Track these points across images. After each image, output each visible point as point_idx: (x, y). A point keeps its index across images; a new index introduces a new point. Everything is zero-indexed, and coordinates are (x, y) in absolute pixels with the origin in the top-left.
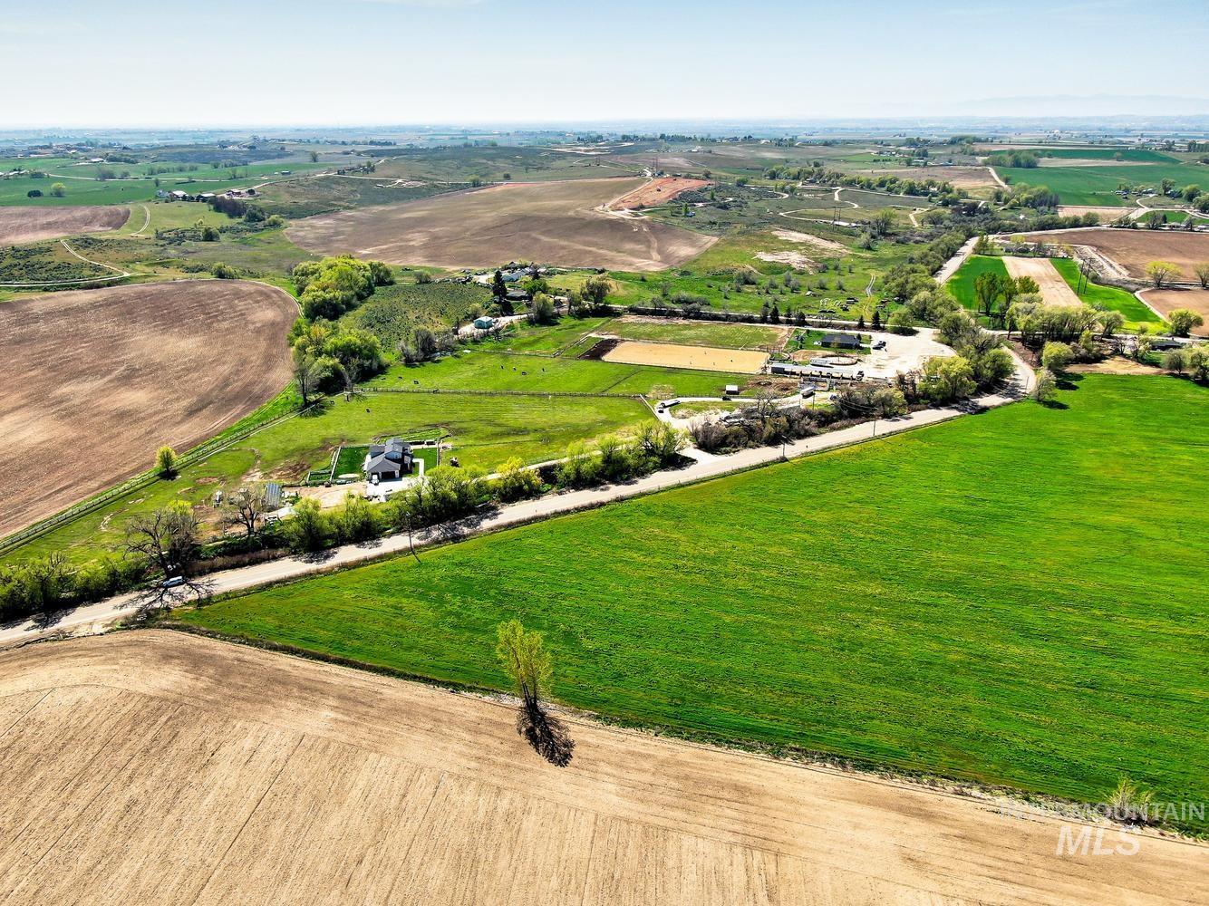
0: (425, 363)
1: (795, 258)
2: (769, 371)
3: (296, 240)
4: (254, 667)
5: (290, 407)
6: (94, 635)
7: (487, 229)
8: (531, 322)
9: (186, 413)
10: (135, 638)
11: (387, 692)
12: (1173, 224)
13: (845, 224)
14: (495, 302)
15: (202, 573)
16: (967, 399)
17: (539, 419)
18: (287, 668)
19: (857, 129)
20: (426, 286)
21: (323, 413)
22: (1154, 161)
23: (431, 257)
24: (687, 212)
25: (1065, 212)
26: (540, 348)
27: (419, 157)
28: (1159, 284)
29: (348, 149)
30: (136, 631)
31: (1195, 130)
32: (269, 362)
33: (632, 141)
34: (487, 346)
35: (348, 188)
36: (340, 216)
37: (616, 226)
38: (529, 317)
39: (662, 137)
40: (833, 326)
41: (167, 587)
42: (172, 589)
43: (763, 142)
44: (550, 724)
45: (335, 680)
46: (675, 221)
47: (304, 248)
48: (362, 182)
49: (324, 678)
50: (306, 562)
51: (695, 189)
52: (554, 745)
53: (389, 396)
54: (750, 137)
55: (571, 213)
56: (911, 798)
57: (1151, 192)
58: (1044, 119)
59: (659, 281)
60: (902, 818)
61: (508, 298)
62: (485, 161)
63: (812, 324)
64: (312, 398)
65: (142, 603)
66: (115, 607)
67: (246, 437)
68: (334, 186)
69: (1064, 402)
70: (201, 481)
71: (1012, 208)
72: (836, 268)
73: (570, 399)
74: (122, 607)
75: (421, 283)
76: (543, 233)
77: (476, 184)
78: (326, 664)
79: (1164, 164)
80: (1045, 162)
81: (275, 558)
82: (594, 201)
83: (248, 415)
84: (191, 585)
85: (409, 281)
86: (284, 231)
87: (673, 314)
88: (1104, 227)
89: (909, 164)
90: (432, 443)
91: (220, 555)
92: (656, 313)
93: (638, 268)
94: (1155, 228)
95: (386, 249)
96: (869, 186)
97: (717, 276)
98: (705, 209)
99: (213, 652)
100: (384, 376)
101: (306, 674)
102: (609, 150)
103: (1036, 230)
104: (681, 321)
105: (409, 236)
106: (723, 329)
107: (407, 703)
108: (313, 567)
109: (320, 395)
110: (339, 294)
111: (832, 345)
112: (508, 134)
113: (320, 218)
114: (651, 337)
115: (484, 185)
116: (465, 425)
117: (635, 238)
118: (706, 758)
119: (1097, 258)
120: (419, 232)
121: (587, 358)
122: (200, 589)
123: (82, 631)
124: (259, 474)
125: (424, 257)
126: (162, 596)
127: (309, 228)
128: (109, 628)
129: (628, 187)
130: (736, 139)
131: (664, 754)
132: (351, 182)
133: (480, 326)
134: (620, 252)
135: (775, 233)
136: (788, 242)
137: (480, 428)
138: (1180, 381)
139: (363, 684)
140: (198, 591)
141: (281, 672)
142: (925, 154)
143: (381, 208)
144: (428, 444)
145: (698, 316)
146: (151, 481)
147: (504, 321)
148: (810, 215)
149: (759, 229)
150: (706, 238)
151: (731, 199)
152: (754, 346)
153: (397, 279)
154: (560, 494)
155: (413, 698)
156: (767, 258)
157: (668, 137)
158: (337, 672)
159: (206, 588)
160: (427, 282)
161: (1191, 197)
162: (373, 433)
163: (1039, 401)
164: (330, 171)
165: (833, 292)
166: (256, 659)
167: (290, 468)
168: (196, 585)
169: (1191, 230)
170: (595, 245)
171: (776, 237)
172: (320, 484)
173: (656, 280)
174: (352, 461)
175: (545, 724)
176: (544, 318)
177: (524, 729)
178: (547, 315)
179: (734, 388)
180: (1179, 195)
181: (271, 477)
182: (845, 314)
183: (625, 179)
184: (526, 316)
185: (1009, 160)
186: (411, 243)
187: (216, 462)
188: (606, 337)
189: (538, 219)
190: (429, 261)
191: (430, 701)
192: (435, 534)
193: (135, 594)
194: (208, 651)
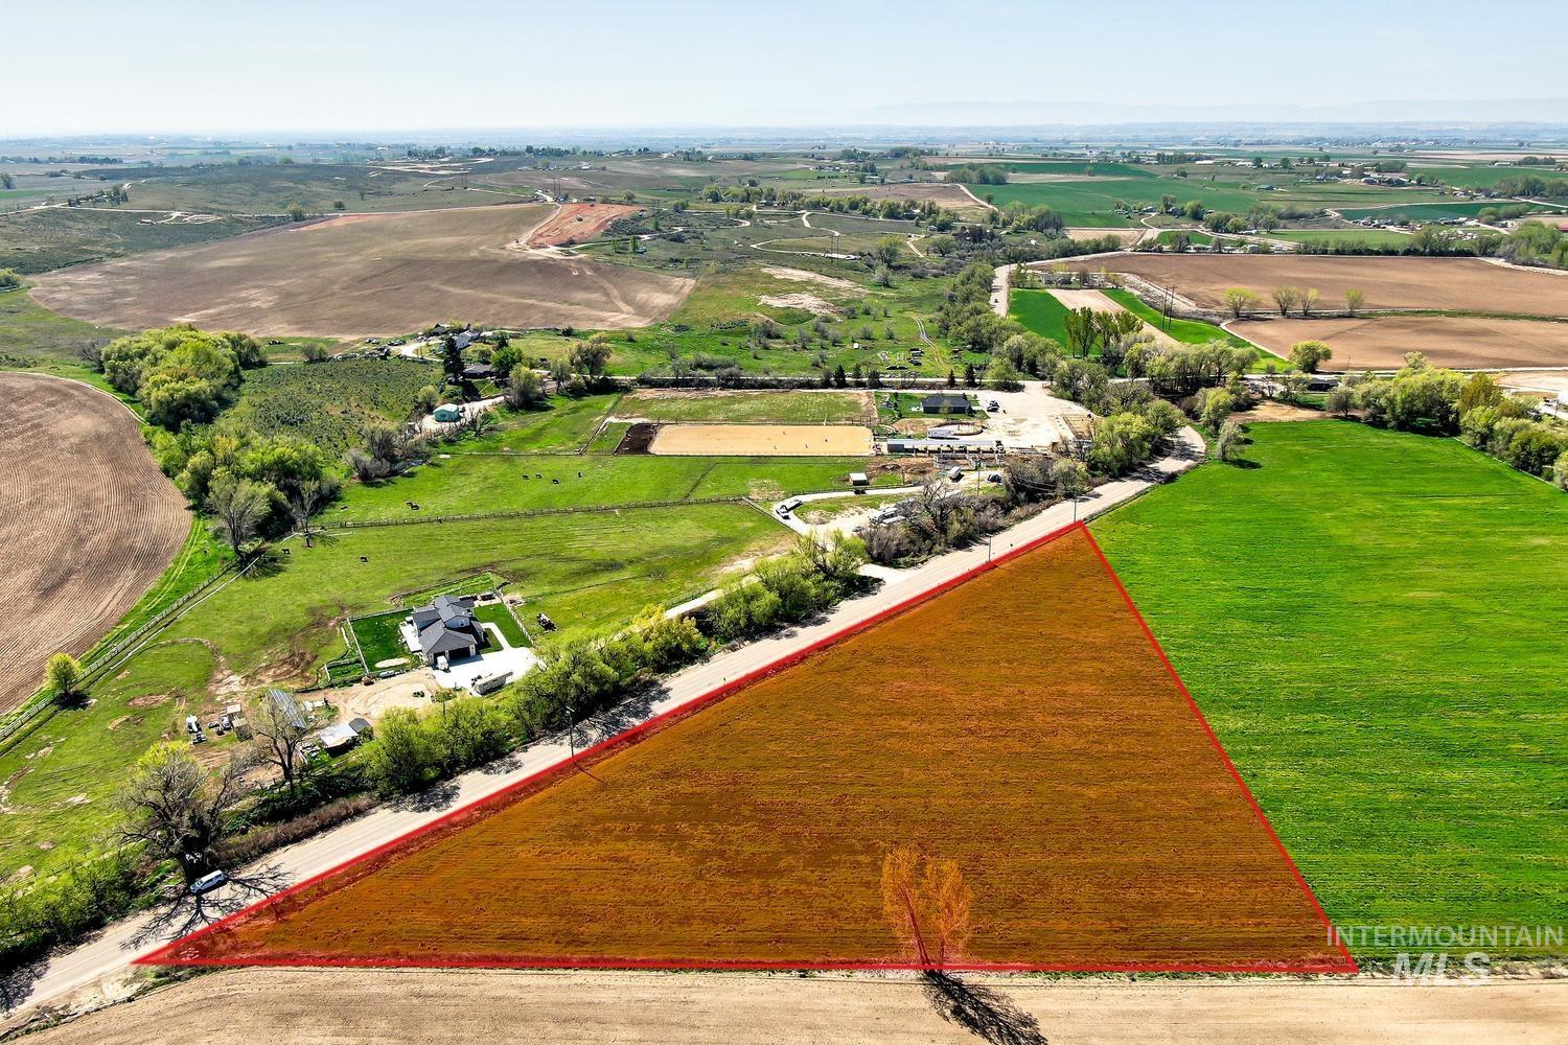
0: (394, 479)
1: (809, 302)
2: (885, 450)
3: (57, 305)
4: (454, 1002)
5: (217, 567)
6: (115, 1003)
7: (362, 280)
8: (512, 408)
9: (37, 594)
10: (200, 994)
11: (703, 998)
12: (1197, 245)
13: (842, 256)
14: (450, 383)
15: (247, 859)
16: (1142, 465)
17: (623, 545)
18: (512, 993)
19: (760, 140)
20: (323, 365)
21: (279, 570)
22: (1128, 175)
23: (296, 323)
24: (635, 247)
25: (1077, 235)
26: (550, 443)
27: (186, 179)
28: (1238, 315)
29: (57, 169)
30: (194, 981)
31: (1133, 140)
32: (134, 498)
33: (488, 155)
34: (470, 446)
35: (93, 226)
36: (108, 268)
37: (545, 268)
38: (507, 401)
39: (529, 150)
40: (921, 386)
41: (199, 893)
42: (212, 895)
43: (665, 156)
44: (980, 995)
45: (606, 996)
46: (622, 259)
47: (78, 318)
48: (114, 217)
49: (586, 997)
50: (418, 810)
51: (626, 217)
52: (1008, 1027)
53: (371, 532)
54: (646, 149)
55: (474, 254)
56: (1502, 996)
57: (1151, 211)
58: (968, 129)
59: (653, 340)
60: (1512, 1026)
61: (465, 375)
62: (291, 184)
63: (891, 385)
64: (246, 547)
65: (170, 930)
66: (124, 946)
67: (170, 622)
68: (70, 223)
69: (1252, 459)
70: (137, 702)
71: (1017, 231)
72: (867, 313)
73: (647, 511)
74: (136, 942)
75: (311, 361)
76: (447, 282)
77: (298, 217)
78: (571, 972)
79: (1141, 179)
80: (1013, 178)
81: (359, 813)
82: (500, 238)
83: (152, 586)
84: (241, 882)
85: (295, 360)
86: (30, 293)
87: (703, 384)
88: (1128, 251)
89: (862, 181)
90: (490, 597)
91: (255, 822)
92: (676, 384)
93: (613, 324)
94: (1182, 250)
95: (219, 314)
96: (840, 208)
97: (727, 330)
98: (655, 243)
99: (364, 991)
100: (340, 504)
101: (551, 996)
102: (465, 167)
103: (1058, 257)
104: (719, 392)
105: (243, 294)
106: (780, 398)
107: (747, 1010)
108: (433, 815)
109: (258, 543)
110: (203, 384)
111: (941, 411)
112: (290, 148)
113: (76, 271)
114: (696, 418)
115: (311, 218)
116: (521, 565)
117: (580, 283)
118: (1222, 999)
119: (1152, 289)
120: (256, 287)
121: (626, 452)
122: (263, 886)
123: (87, 1001)
124: (236, 678)
125: (289, 323)
126: (199, 911)
127: (68, 288)
128: (137, 986)
129: (533, 215)
130: (627, 152)
131: (1165, 1006)
132: (95, 216)
133: (442, 418)
134: (571, 304)
135: (765, 270)
136: (790, 282)
137: (545, 566)
138: (1349, 425)
139: (657, 994)
140: (262, 891)
141: (506, 1002)
142: (873, 171)
143: (169, 254)
144: (484, 598)
145: (739, 385)
146: (45, 714)
147: (473, 409)
148: (790, 247)
149: (737, 263)
150: (678, 282)
151: (680, 229)
152: (838, 419)
153: (270, 357)
154: (733, 649)
155: (750, 1000)
156: (777, 303)
157: (538, 151)
158: (599, 982)
159: (272, 882)
160: (322, 360)
161: (1197, 216)
162: (385, 592)
163: (1225, 460)
164: (51, 200)
165: (882, 342)
166: (447, 989)
167: (284, 662)
168: (250, 880)
169: (1220, 252)
170: (531, 296)
171: (770, 276)
172: (353, 682)
173: (647, 339)
174: (380, 638)
175: (971, 996)
176: (529, 402)
177: (948, 1013)
178: (532, 395)
179: (861, 477)
180: (1183, 214)
181: (261, 682)
182: (917, 369)
183: (519, 206)
184: (502, 398)
185: (974, 175)
186: (254, 304)
187: (145, 667)
188: (634, 421)
189: (430, 263)
190: (301, 330)
191: (777, 997)
192: (594, 735)
193: (146, 918)
194: (352, 991)
